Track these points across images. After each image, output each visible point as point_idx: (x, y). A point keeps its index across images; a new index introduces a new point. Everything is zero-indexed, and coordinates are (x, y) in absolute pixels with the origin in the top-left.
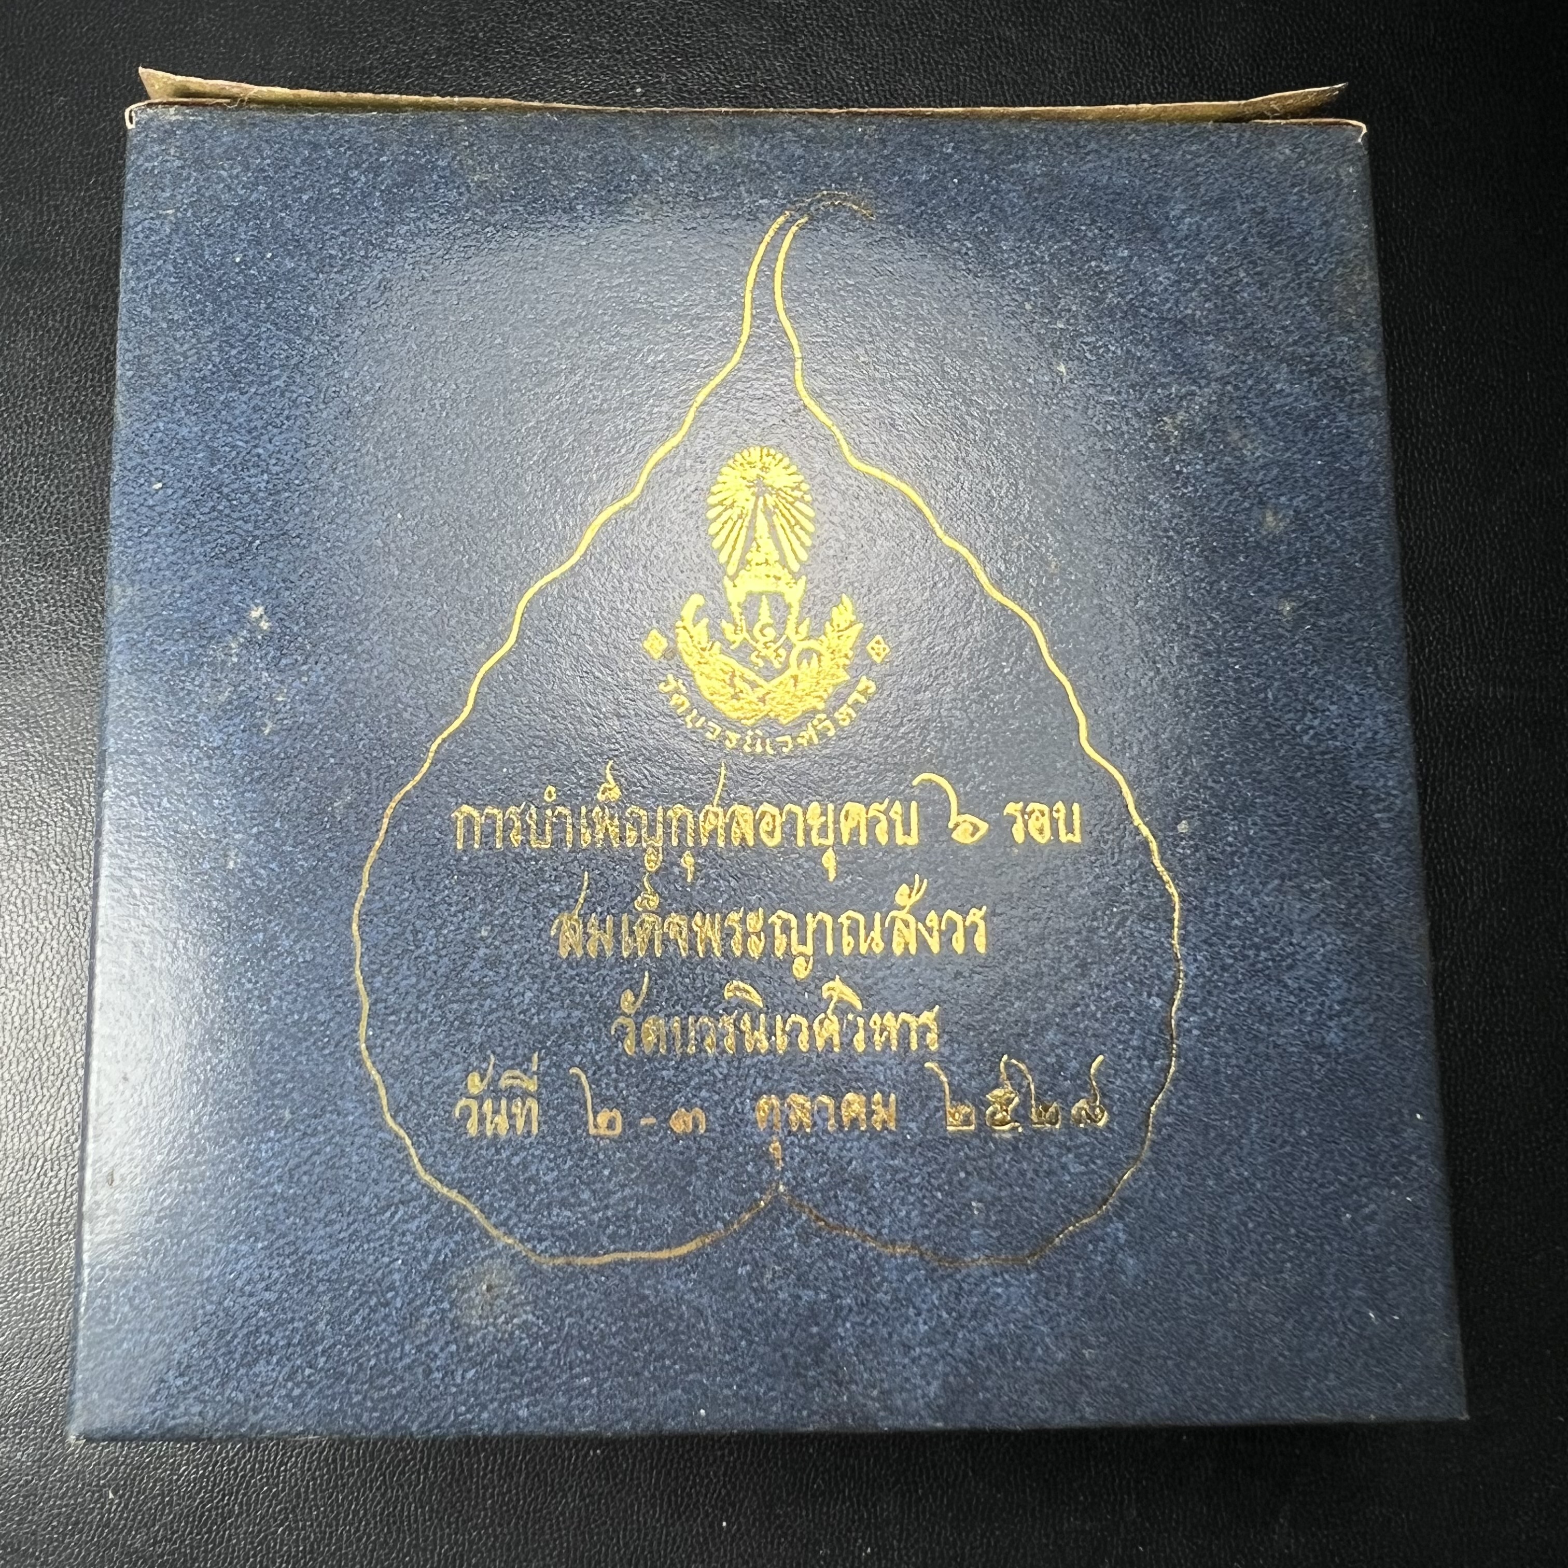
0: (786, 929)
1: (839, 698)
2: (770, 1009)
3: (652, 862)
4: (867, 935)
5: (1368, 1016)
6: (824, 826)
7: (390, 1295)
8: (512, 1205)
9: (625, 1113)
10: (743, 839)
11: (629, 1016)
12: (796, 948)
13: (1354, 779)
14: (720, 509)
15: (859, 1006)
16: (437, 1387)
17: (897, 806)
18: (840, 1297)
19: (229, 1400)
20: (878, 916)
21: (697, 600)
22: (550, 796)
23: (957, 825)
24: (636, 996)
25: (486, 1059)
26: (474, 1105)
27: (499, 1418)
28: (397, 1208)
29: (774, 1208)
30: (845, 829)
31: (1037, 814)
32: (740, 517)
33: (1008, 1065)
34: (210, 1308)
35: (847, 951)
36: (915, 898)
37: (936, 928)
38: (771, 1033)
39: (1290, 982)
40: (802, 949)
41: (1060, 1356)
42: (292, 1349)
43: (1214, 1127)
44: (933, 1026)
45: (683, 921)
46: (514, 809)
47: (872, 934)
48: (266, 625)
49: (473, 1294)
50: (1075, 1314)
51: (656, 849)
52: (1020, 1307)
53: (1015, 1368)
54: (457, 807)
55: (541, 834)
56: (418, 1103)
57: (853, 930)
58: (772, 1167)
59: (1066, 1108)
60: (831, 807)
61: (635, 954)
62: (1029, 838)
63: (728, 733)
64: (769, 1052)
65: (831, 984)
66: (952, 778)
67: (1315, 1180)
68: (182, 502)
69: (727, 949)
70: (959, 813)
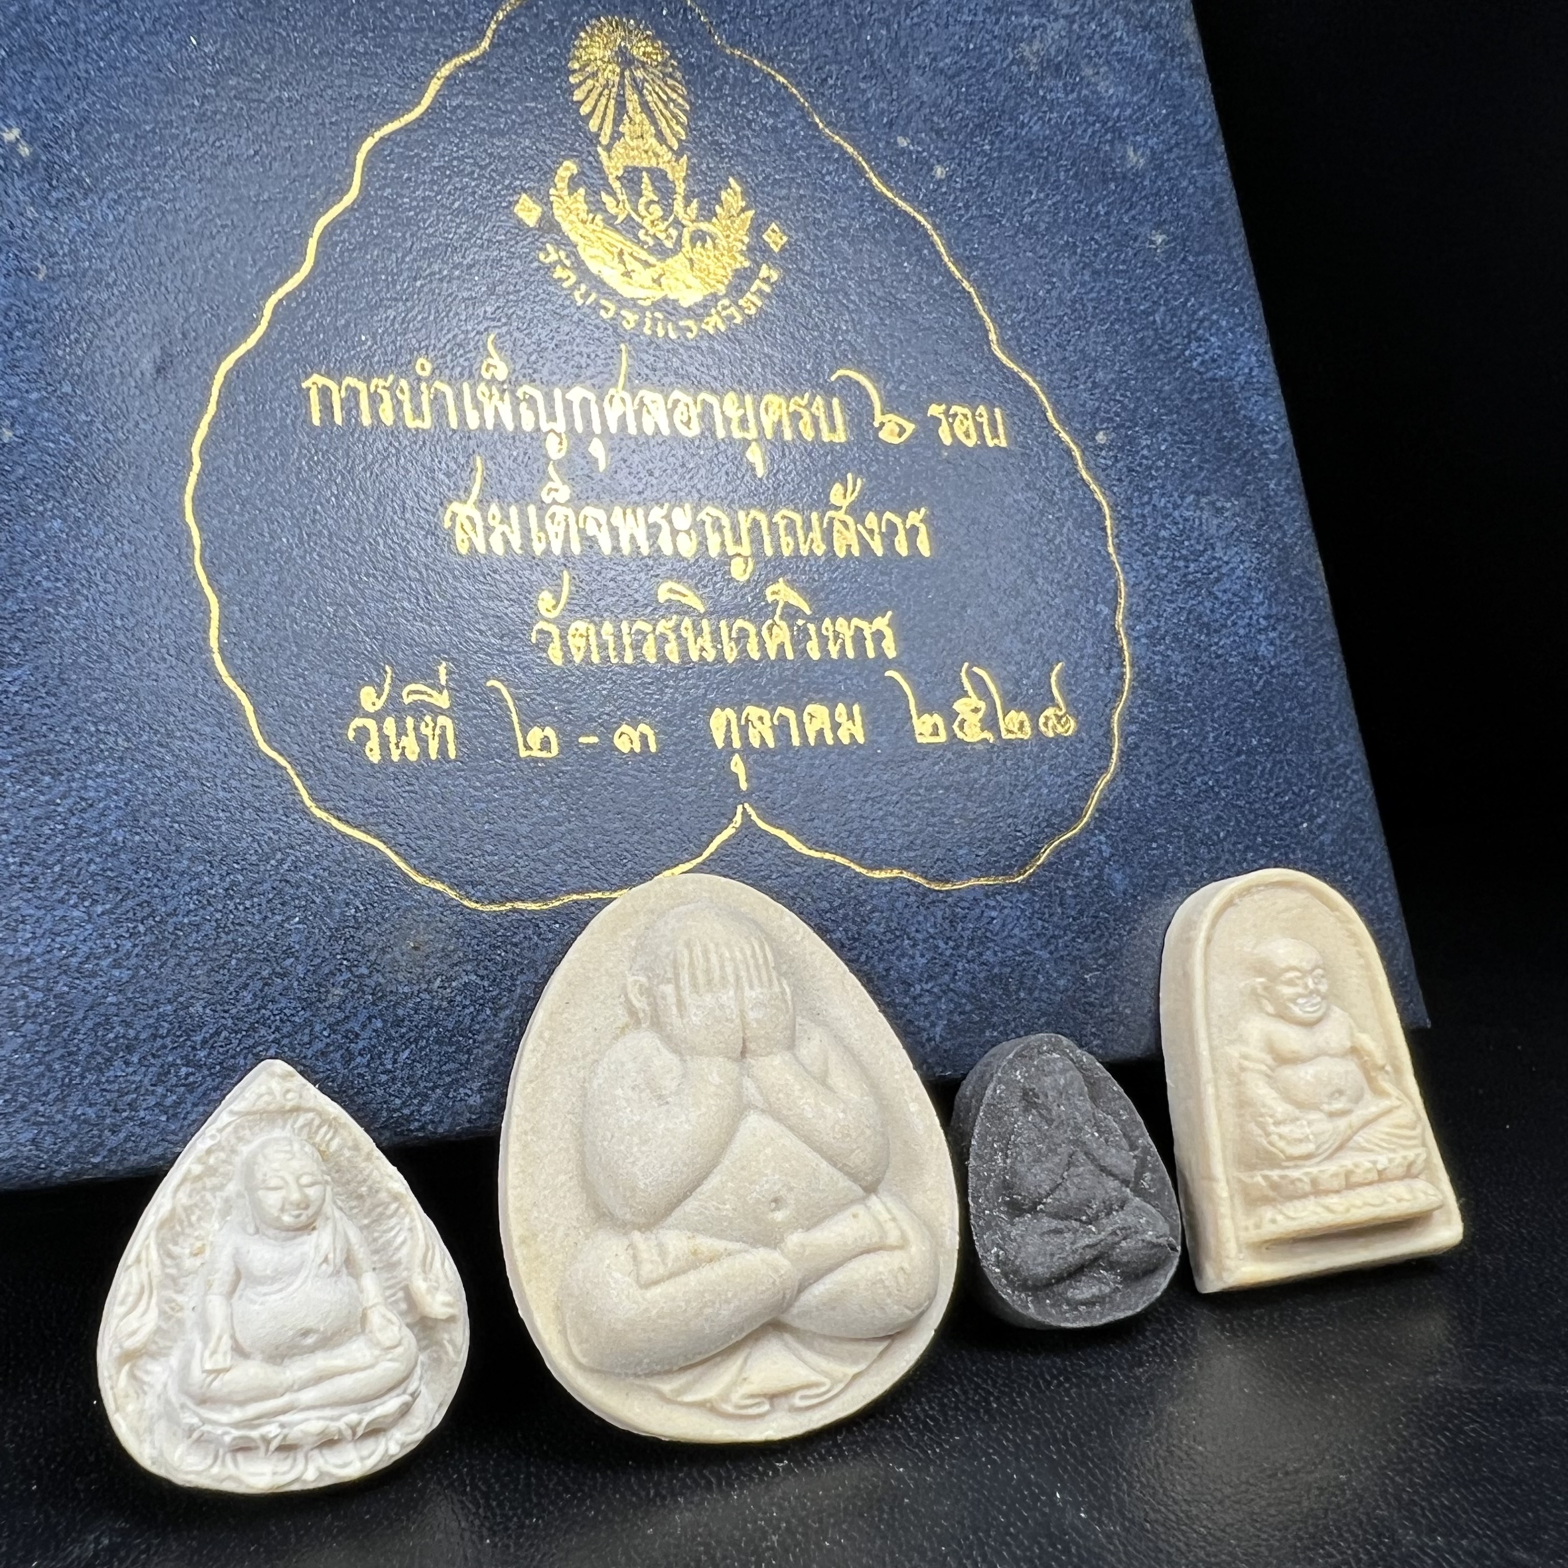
0: (718, 525)
1: (740, 282)
2: (713, 615)
4: (806, 536)
5: (1289, 633)
6: (744, 419)
7: (287, 962)
9: (560, 732)
10: (658, 428)
11: (547, 620)
12: (731, 549)
13: (1241, 409)
15: (808, 612)
16: (361, 1075)
17: (819, 403)
19: (74, 1118)
20: (814, 515)
21: (568, 168)
22: (423, 368)
23: (883, 424)
24: (558, 599)
25: (380, 671)
26: (371, 724)
27: (445, 1110)
28: (285, 854)
30: (768, 422)
31: (960, 417)
32: (606, 86)
33: (972, 675)
34: (38, 996)
35: (787, 552)
36: (850, 499)
37: (877, 530)
38: (716, 638)
39: (1220, 595)
40: (739, 549)
41: (1062, 982)
42: (159, 1042)
43: (1175, 736)
44: (888, 632)
45: (601, 515)
46: (381, 383)
47: (811, 535)
48: (25, 151)
49: (397, 955)
50: (1071, 935)
51: (559, 435)
52: (1016, 931)
53: (1020, 1001)
54: (308, 376)
55: (418, 412)
56: (296, 725)
57: (791, 530)
58: (737, 789)
59: (1035, 720)
60: (749, 399)
61: (548, 551)
62: (957, 442)
63: (625, 313)
64: (717, 661)
65: (775, 587)
66: (870, 376)
67: (1271, 790)
69: (655, 548)
70: (883, 413)
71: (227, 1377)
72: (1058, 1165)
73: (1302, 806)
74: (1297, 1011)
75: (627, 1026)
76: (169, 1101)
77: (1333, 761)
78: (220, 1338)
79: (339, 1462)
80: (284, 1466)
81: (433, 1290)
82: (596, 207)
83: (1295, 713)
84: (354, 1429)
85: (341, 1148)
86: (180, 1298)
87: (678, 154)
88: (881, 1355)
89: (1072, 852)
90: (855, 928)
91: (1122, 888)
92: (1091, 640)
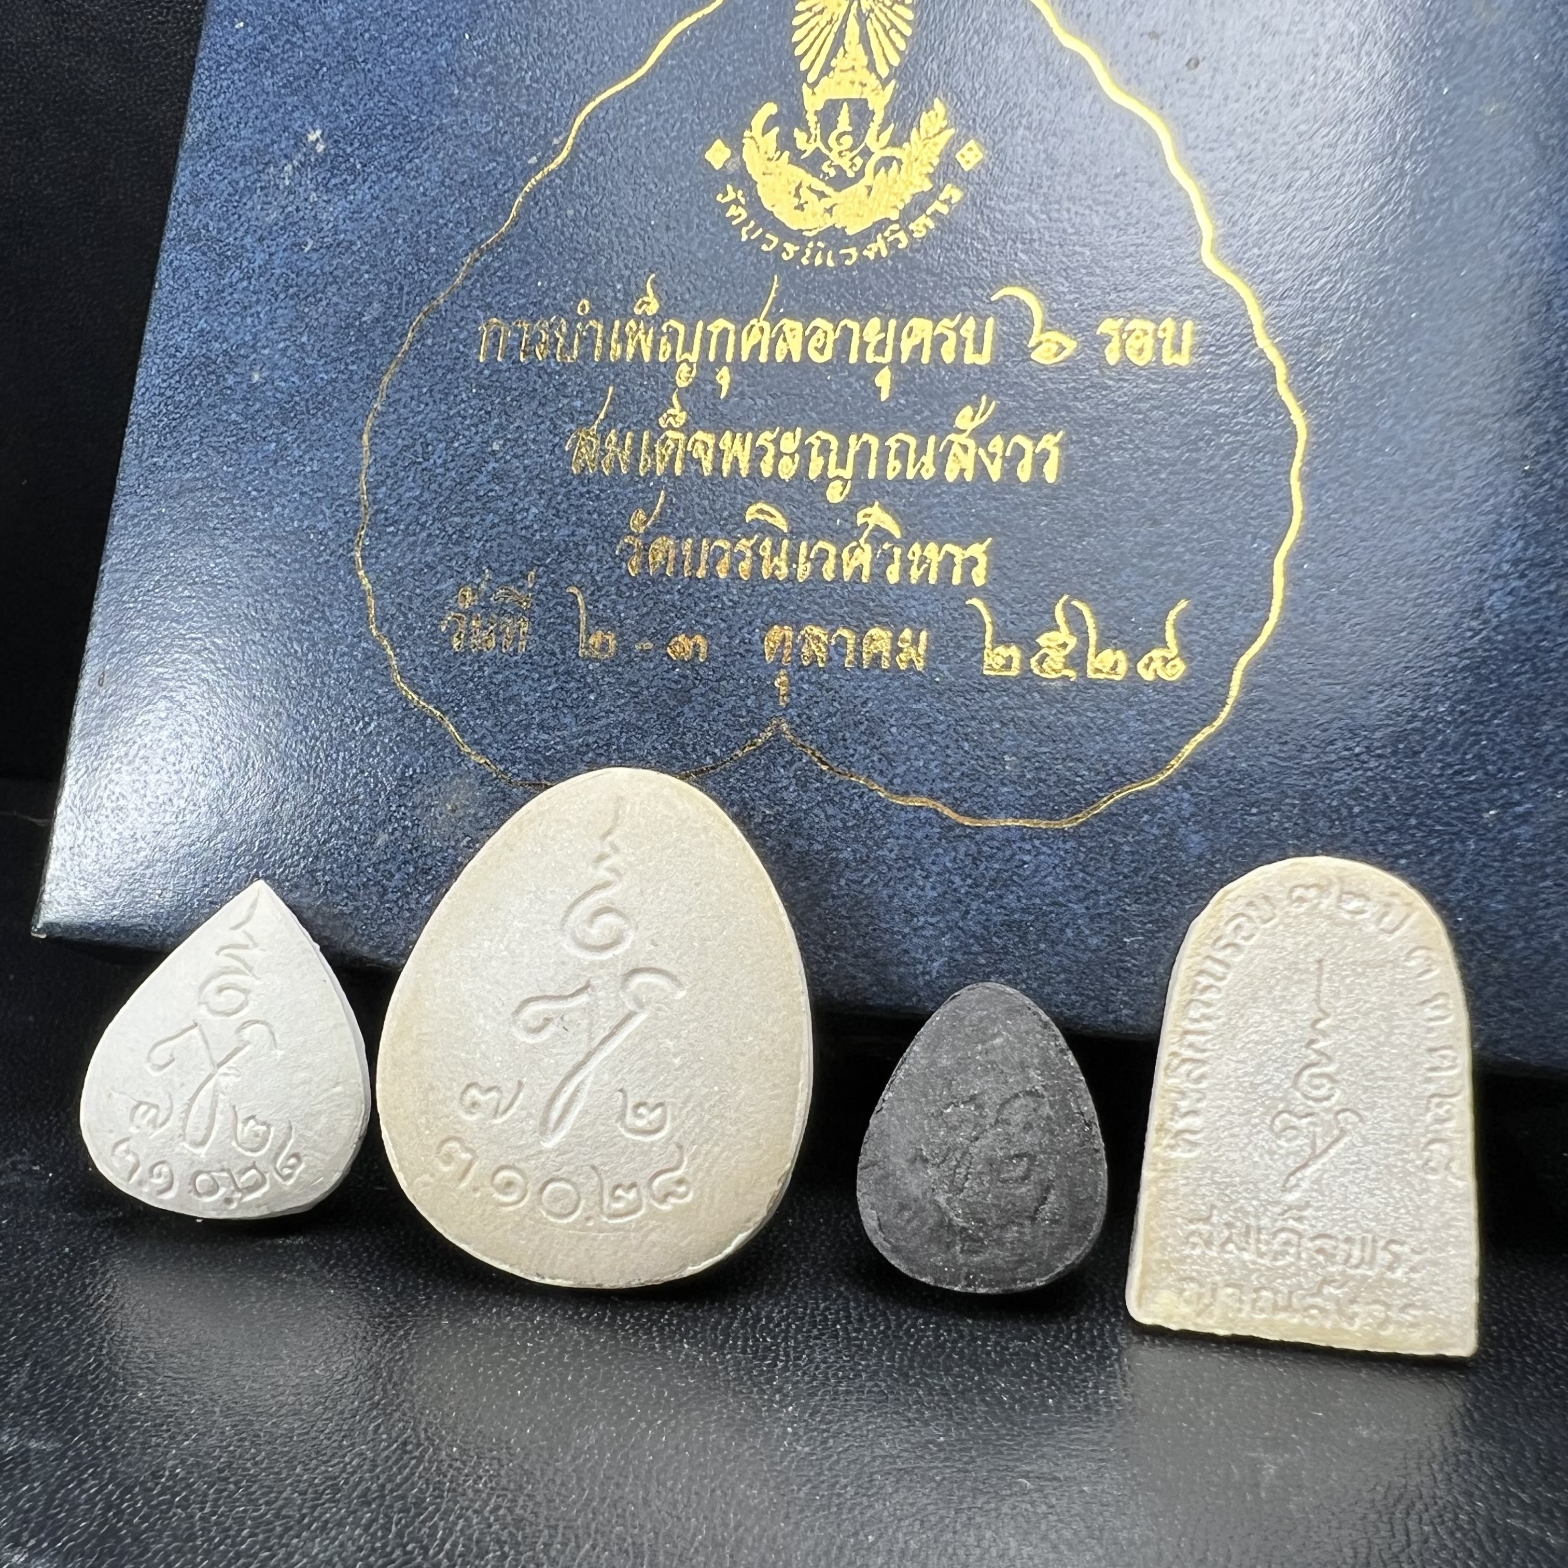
0: (825, 449)
1: (917, 206)
2: (796, 535)
3: (683, 378)
4: (917, 460)
6: (883, 342)
8: (489, 724)
9: (619, 637)
10: (789, 355)
11: (637, 536)
12: (832, 472)
14: (808, 15)
15: (897, 534)
17: (971, 324)
18: (836, 850)
20: (932, 440)
21: (770, 109)
22: (583, 309)
23: (1040, 343)
24: (649, 516)
25: (481, 573)
26: (463, 620)
28: (371, 719)
29: (771, 747)
30: (907, 346)
31: (1138, 333)
32: (830, 22)
33: (1067, 607)
35: (891, 475)
36: (978, 421)
37: (1000, 454)
38: (793, 558)
39: (1444, 533)
40: (840, 472)
41: (1094, 941)
44: (983, 560)
45: (710, 439)
46: (543, 323)
47: (923, 459)
48: (320, 148)
49: (437, 814)
50: (1116, 893)
51: (690, 365)
52: (1049, 880)
53: (1038, 952)
54: (486, 318)
55: (568, 348)
56: (405, 615)
57: (902, 454)
58: (776, 703)
59: (1133, 661)
60: (893, 323)
61: (652, 472)
62: (1125, 361)
63: (786, 245)
64: (788, 580)
65: (868, 510)
66: (1042, 296)
67: (1451, 766)
68: (260, 38)
69: (755, 470)
70: (1043, 331)
73: (1496, 790)
82: (786, 143)
83: (1522, 679)
87: (884, 83)
89: (1141, 806)
90: (864, 850)
91: (1197, 852)
92: (1235, 579)
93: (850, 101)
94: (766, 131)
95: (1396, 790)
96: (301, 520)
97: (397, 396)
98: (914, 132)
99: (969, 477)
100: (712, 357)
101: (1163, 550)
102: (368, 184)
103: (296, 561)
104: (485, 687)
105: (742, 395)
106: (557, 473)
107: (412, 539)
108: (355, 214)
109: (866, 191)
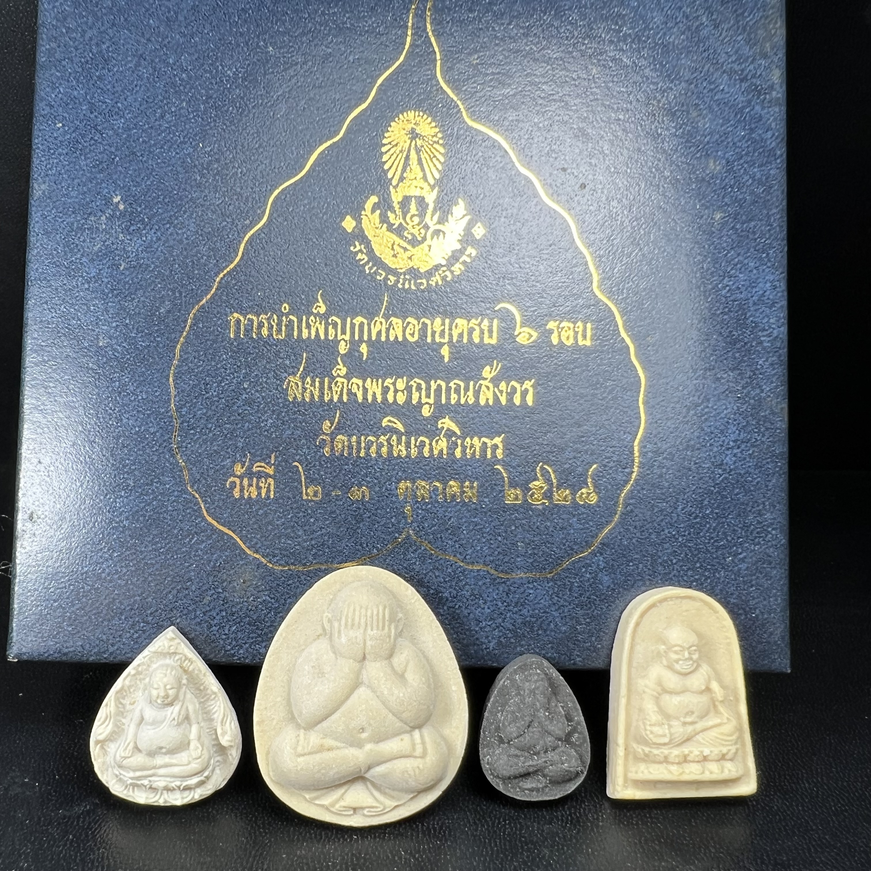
1: (454, 257)
2: (409, 434)
3: (343, 349)
4: (465, 394)
5: (749, 450)
6: (443, 331)
7: (188, 584)
8: (259, 536)
9: (323, 488)
10: (396, 337)
11: (327, 435)
12: (424, 400)
13: (750, 316)
14: (389, 146)
15: (459, 433)
16: (215, 635)
17: (486, 322)
19: (98, 639)
20: (472, 383)
21: (374, 199)
22: (285, 309)
23: (520, 333)
24: (332, 424)
25: (245, 456)
26: (238, 481)
27: (250, 653)
28: (193, 536)
29: (406, 543)
30: (455, 334)
31: (566, 328)
32: (401, 151)
33: (542, 468)
34: (87, 588)
35: (453, 402)
36: (493, 374)
37: (505, 391)
38: (408, 446)
39: (706, 429)
40: (427, 400)
41: (563, 628)
42: (133, 612)
43: (657, 506)
44: (500, 446)
45: (360, 382)
46: (264, 316)
47: (468, 393)
48: (121, 207)
49: (235, 585)
50: (573, 606)
51: (346, 341)
52: (542, 601)
53: (538, 635)
54: (232, 313)
55: (279, 331)
56: (205, 479)
57: (457, 391)
58: (406, 520)
59: (574, 493)
60: (447, 321)
61: (331, 400)
62: (561, 342)
63: (389, 276)
64: (406, 457)
65: (443, 420)
66: (518, 307)
67: (712, 538)
68: (74, 135)
69: (385, 399)
70: (521, 327)
71: (128, 760)
72: (523, 725)
73: (731, 548)
74: (677, 667)
75: (321, 635)
76: (135, 636)
77: (759, 522)
78: (129, 744)
79: (174, 797)
80: (152, 795)
81: (224, 733)
82: (384, 219)
83: (740, 496)
84: (179, 787)
85: (194, 669)
86: (124, 721)
88: (412, 799)
89: (582, 564)
90: (455, 592)
91: (607, 585)
92: (617, 453)
93: (415, 197)
94: (373, 211)
95: (690, 551)
96: (140, 427)
97: (186, 356)
98: (450, 216)
99: (491, 402)
100: (357, 338)
101: (583, 439)
102: (153, 231)
103: (139, 450)
104: (254, 517)
105: (374, 358)
106: (280, 401)
107: (205, 437)
108: (148, 248)
109: (428, 248)
